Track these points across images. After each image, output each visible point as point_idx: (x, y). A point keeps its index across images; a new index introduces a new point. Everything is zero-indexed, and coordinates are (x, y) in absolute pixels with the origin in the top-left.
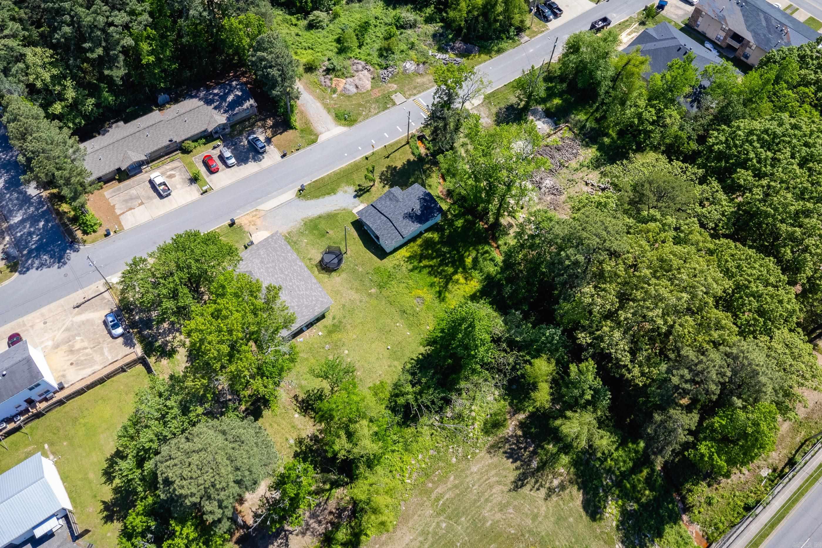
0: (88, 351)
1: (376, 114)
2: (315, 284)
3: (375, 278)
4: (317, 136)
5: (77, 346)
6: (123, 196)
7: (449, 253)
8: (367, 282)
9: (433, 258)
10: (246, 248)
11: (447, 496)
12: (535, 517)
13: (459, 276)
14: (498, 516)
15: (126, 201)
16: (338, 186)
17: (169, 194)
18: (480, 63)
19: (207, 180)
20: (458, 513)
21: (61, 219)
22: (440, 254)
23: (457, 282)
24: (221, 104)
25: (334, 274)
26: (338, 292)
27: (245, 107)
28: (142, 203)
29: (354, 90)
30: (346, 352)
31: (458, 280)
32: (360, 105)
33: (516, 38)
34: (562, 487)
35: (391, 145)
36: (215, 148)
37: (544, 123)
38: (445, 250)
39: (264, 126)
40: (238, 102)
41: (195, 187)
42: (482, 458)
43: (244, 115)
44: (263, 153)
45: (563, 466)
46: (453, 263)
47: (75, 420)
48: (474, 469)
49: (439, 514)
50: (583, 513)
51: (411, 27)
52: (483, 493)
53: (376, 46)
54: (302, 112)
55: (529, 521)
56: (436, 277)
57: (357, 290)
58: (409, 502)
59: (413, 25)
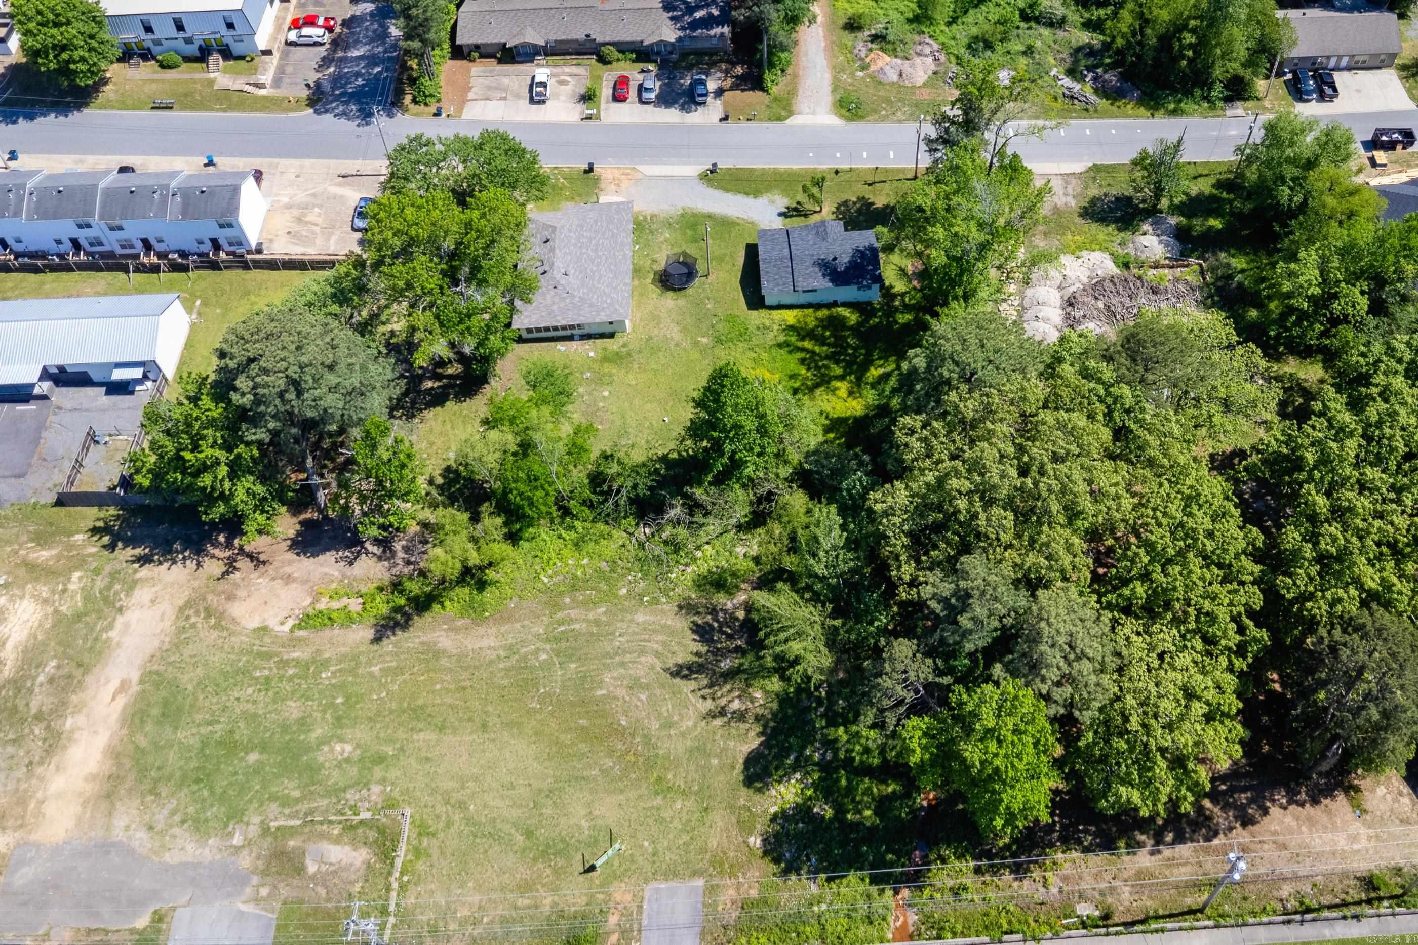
0: (317, 229)
1: (900, 121)
2: (625, 287)
3: (720, 327)
4: (791, 113)
5: (310, 218)
6: (491, 81)
7: (855, 349)
8: (704, 327)
9: (823, 344)
11: (577, 626)
12: (668, 725)
13: (843, 387)
14: (621, 692)
15: (489, 88)
16: (769, 189)
17: (544, 102)
18: (1128, 117)
19: (603, 106)
20: (572, 655)
21: (402, 73)
22: (840, 344)
23: (834, 391)
24: (683, 16)
25: (670, 294)
26: (656, 318)
27: (711, 33)
28: (505, 99)
29: (894, 77)
30: (606, 394)
31: (837, 389)
32: (888, 101)
33: (1220, 104)
34: (741, 716)
35: (887, 170)
36: (643, 71)
37: (1160, 242)
38: (851, 341)
39: (727, 72)
40: (708, 22)
41: (580, 107)
42: (663, 612)
43: (707, 45)
44: (700, 104)
45: (766, 692)
46: (849, 364)
47: (247, 293)
48: (640, 618)
49: (548, 640)
50: (740, 767)
51: (1051, 24)
52: (625, 652)
53: (974, 31)
54: (796, 76)
55: (655, 725)
56: (809, 369)
57: (684, 330)
58: (524, 603)
59: (1057, 24)
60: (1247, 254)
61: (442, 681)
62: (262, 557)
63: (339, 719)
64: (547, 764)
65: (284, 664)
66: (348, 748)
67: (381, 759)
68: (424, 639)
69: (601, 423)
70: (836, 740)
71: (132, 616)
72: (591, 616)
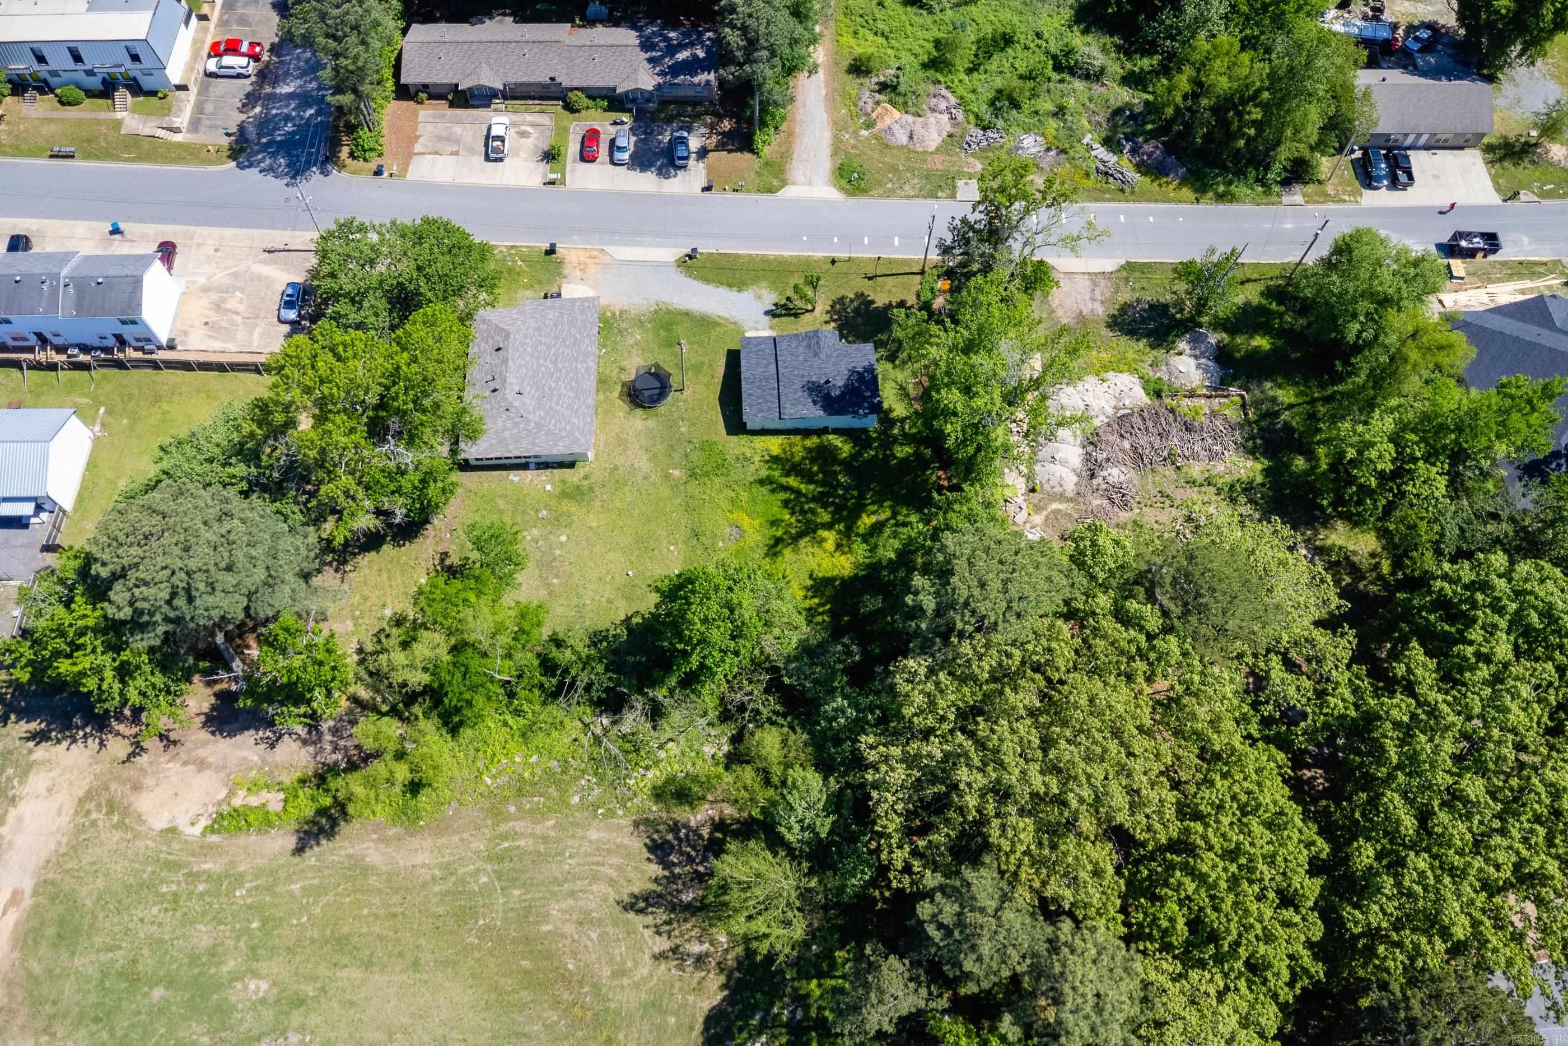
0: (238, 319)
1: (908, 197)
2: (588, 407)
3: (694, 456)
4: (784, 183)
5: (230, 305)
6: (440, 129)
7: (846, 489)
8: (677, 457)
9: (811, 481)
10: (546, 297)
11: (522, 843)
12: (620, 973)
13: (830, 537)
14: (570, 929)
15: (439, 138)
16: (755, 281)
17: (501, 160)
18: (1169, 201)
19: (568, 168)
20: (516, 879)
21: (338, 118)
22: (829, 482)
23: (820, 542)
24: (663, 57)
25: (639, 412)
26: (622, 443)
27: (696, 80)
28: (456, 153)
29: (903, 139)
30: (564, 538)
31: (823, 540)
32: (894, 169)
33: (1276, 188)
34: (700, 960)
35: (890, 261)
36: (615, 123)
37: (1198, 366)
38: (842, 479)
39: (712, 127)
40: (692, 66)
41: (544, 167)
42: (619, 827)
43: (691, 93)
44: (680, 168)
45: (730, 934)
46: (838, 509)
47: (158, 399)
48: (594, 835)
49: (489, 859)
50: (699, 1026)
51: (1087, 77)
52: (575, 878)
53: (999, 82)
54: (791, 134)
55: (607, 972)
56: (793, 514)
57: (654, 458)
58: (463, 809)
59: (1093, 76)
60: (1296, 384)
61: (370, 905)
62: (173, 736)
63: (253, 949)
64: (484, 1014)
65: (193, 877)
66: (264, 986)
67: (299, 1002)
68: (351, 851)
69: (557, 576)
70: (808, 996)
71: (26, 808)
72: (538, 830)
